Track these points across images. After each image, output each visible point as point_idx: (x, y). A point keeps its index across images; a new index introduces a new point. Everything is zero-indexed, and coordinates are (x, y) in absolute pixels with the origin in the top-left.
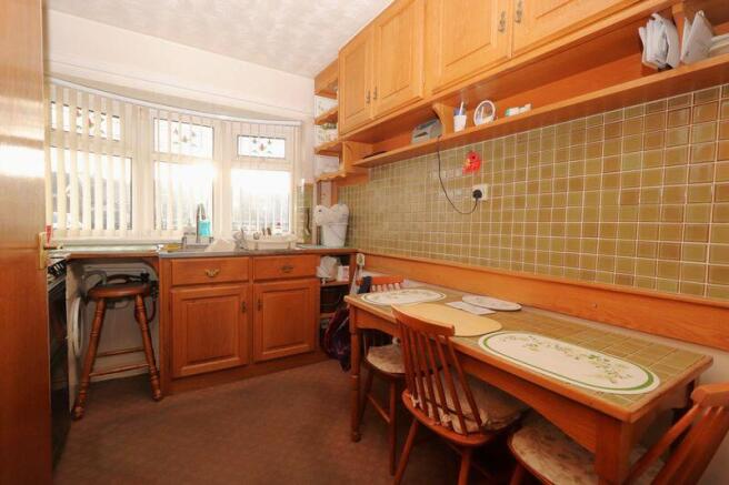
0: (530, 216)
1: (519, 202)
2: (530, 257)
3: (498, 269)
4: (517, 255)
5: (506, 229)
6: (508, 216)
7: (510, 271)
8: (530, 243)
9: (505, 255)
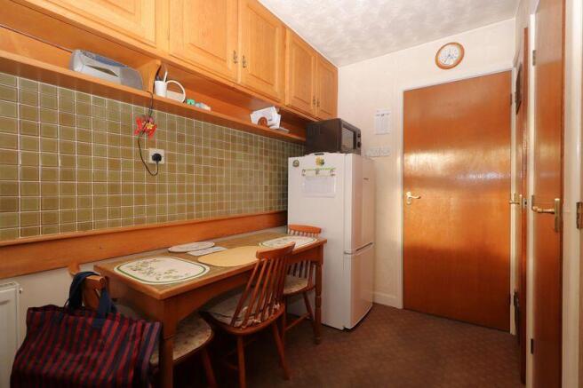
0: (198, 179)
1: (190, 169)
2: (199, 207)
3: (176, 222)
4: (190, 208)
5: (181, 189)
6: (182, 178)
7: (186, 220)
8: (199, 198)
9: (181, 209)
